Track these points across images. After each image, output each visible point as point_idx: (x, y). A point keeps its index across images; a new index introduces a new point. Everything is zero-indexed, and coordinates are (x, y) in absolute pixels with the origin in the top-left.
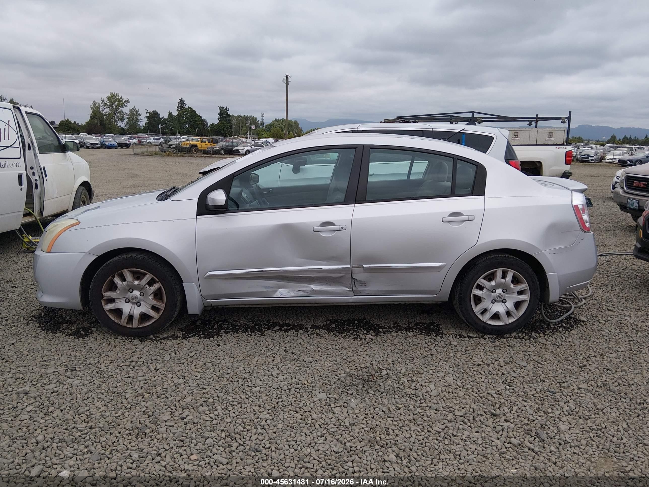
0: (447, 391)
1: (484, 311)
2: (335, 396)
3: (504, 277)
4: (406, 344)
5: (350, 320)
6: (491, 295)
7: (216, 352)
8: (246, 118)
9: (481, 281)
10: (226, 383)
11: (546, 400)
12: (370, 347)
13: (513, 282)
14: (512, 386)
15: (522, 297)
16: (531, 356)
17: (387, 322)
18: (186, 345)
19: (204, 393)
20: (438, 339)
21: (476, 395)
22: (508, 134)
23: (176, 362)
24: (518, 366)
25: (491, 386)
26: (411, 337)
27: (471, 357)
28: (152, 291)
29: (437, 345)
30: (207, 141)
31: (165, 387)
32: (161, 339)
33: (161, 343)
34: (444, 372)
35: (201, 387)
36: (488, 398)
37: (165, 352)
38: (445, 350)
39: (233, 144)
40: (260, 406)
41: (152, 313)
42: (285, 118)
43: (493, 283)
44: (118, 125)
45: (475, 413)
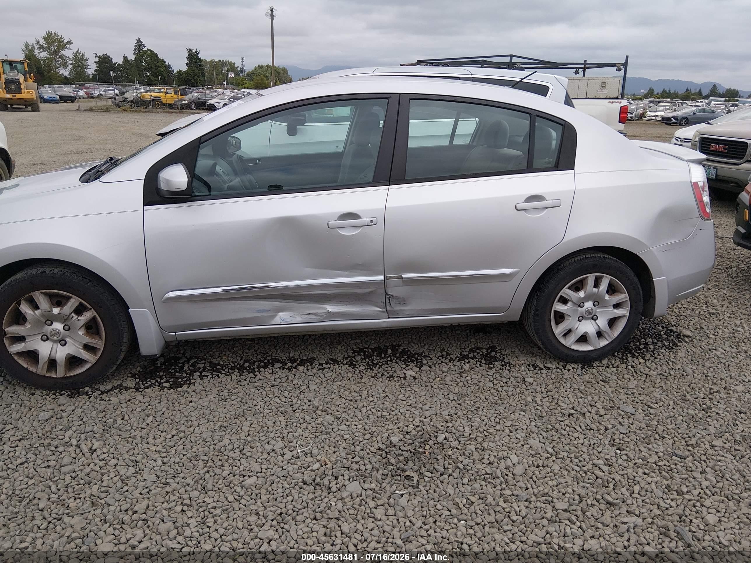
0: (536, 464)
1: (568, 333)
2: (373, 486)
3: (597, 284)
4: (462, 383)
5: (381, 349)
6: (577, 310)
7: (186, 413)
8: (223, 63)
9: (566, 292)
10: (202, 472)
11: (676, 471)
12: (413, 392)
13: (608, 292)
14: (624, 450)
15: (619, 312)
16: (635, 395)
17: (431, 348)
18: (140, 402)
19: (167, 493)
20: (506, 373)
21: (578, 469)
22: (567, 83)
23: (124, 434)
24: (623, 413)
25: (595, 451)
26: (468, 371)
27: (556, 401)
28: (82, 323)
29: (506, 383)
30: (173, 93)
31: (105, 484)
32: (102, 393)
33: (102, 400)
34: (525, 431)
35: (163, 481)
36: (595, 472)
37: (108, 416)
38: (518, 390)
39: (207, 96)
40: (257, 514)
41: (85, 355)
42: (271, 64)
43: (582, 294)
44: (60, 73)
45: (584, 502)
